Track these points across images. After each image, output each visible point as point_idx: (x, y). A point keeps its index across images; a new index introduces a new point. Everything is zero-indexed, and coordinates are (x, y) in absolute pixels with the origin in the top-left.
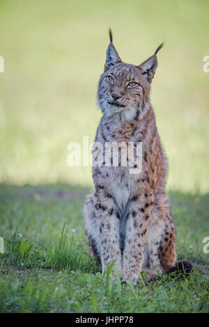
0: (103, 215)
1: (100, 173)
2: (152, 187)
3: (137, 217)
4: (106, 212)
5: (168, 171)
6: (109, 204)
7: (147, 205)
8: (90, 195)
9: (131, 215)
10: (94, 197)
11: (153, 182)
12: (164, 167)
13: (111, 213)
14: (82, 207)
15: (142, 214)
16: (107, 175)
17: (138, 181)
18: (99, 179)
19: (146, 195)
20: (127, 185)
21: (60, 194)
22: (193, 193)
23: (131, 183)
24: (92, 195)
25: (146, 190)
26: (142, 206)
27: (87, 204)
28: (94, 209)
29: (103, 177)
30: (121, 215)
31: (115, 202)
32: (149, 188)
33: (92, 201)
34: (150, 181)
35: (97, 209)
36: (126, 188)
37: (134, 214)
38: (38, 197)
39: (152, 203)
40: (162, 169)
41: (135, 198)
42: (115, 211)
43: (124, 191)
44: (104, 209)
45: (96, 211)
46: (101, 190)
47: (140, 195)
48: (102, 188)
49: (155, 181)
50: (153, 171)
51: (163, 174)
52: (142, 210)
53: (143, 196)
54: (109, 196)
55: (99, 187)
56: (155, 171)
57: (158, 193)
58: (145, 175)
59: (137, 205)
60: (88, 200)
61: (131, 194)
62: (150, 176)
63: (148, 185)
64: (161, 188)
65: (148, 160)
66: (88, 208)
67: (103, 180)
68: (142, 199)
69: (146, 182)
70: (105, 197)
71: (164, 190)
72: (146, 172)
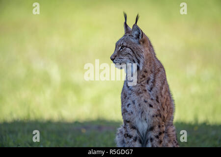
0: (130, 141)
1: (127, 112)
2: (164, 121)
3: (154, 142)
4: (132, 139)
5: (174, 109)
6: (134, 133)
7: (160, 134)
8: (120, 128)
9: (149, 141)
10: (123, 129)
11: (164, 117)
12: (172, 106)
13: (135, 140)
14: (115, 137)
15: (157, 140)
16: (132, 113)
17: (153, 116)
18: (126, 116)
19: (159, 127)
20: (146, 119)
21: (100, 128)
22: (193, 123)
23: (148, 118)
24: (121, 128)
25: (159, 123)
26: (157, 134)
27: (118, 134)
28: (123, 138)
29: (129, 114)
30: (142, 141)
31: (138, 132)
32: (161, 122)
33: (121, 132)
34: (162, 116)
35: (126, 137)
36: (145, 122)
37: (152, 140)
38: (84, 131)
39: (164, 132)
40: (170, 108)
41: (151, 129)
42: (138, 138)
43: (144, 124)
44: (130, 137)
45: (125, 139)
46: (128, 124)
47: (156, 126)
48: (129, 122)
49: (166, 117)
50: (164, 109)
51: (171, 111)
52: (157, 137)
53: (157, 127)
54: (134, 128)
55: (126, 121)
56: (166, 109)
57: (168, 125)
58: (158, 112)
59: (153, 133)
60: (119, 132)
61: (149, 126)
62: (162, 113)
63: (160, 119)
64: (170, 121)
65: (160, 102)
66: (119, 137)
67: (129, 116)
68: (157, 129)
69: (159, 117)
70: (131, 128)
71: (172, 123)
72: (159, 110)
